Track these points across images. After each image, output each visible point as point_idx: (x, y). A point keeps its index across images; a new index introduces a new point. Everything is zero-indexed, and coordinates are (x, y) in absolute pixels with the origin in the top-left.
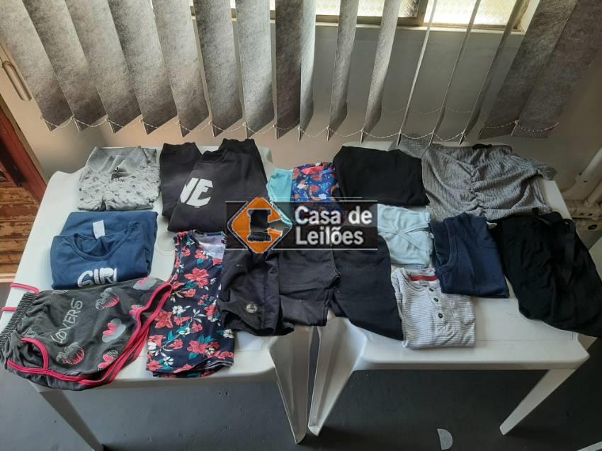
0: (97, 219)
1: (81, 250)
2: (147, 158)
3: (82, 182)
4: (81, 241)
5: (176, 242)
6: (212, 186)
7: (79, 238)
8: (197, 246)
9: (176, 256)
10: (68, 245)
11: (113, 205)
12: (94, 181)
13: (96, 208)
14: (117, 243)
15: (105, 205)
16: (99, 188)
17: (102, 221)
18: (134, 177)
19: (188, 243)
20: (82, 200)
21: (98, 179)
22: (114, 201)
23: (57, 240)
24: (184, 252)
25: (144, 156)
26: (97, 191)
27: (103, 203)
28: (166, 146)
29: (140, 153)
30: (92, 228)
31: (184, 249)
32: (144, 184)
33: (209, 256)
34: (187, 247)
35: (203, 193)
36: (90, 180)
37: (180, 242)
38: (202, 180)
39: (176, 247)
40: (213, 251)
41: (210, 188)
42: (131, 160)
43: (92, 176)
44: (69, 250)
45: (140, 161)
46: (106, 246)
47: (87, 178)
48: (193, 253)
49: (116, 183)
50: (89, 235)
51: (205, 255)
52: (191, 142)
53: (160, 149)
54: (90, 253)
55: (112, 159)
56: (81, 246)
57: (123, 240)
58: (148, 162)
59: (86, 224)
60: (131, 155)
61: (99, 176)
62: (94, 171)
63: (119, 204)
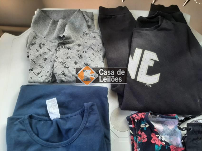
0: (49, 96)
1: (38, 135)
2: (87, 22)
3: (29, 48)
4: (36, 123)
5: (130, 124)
6: (157, 60)
7: (34, 121)
8: (151, 130)
9: (132, 141)
10: (23, 130)
11: (63, 78)
12: (41, 47)
13: (47, 81)
14: (75, 130)
15: (55, 77)
16: (46, 56)
17: (55, 99)
18: (79, 45)
19: (143, 126)
20: (31, 70)
21: (44, 45)
22: (64, 74)
23: (11, 121)
24: (140, 136)
25: (84, 21)
26: (45, 59)
27: (53, 76)
28: (102, 10)
29: (80, 16)
30: (45, 106)
31: (139, 132)
32: (90, 53)
33: (165, 142)
34: (142, 130)
35: (150, 67)
36: (36, 47)
37: (134, 124)
38: (146, 52)
39: (131, 129)
40: (167, 135)
41: (155, 61)
42: (73, 24)
43: (38, 41)
44: (25, 137)
45: (81, 25)
46: (63, 132)
47: (33, 44)
48: (149, 138)
49: (63, 51)
50: (43, 115)
51: (161, 141)
52: (123, 6)
53: (96, 12)
54: (47, 140)
55: (55, 23)
56: (38, 131)
57: (82, 127)
58: (89, 27)
59: (38, 102)
60: (72, 18)
61: (44, 41)
62: (39, 35)
63: (69, 77)
